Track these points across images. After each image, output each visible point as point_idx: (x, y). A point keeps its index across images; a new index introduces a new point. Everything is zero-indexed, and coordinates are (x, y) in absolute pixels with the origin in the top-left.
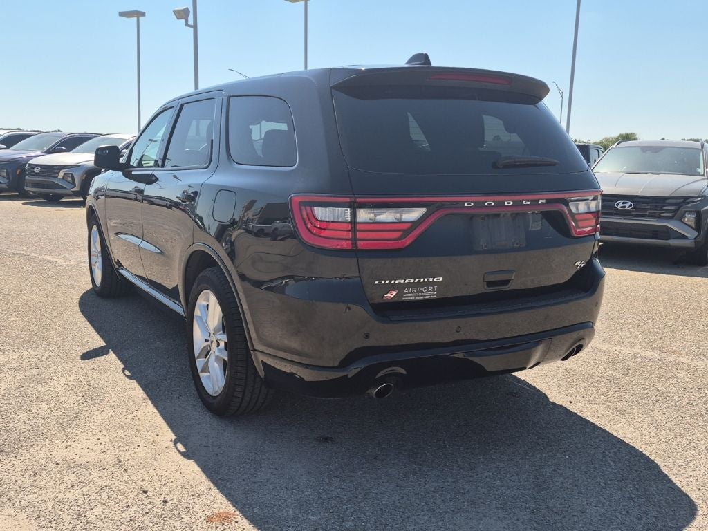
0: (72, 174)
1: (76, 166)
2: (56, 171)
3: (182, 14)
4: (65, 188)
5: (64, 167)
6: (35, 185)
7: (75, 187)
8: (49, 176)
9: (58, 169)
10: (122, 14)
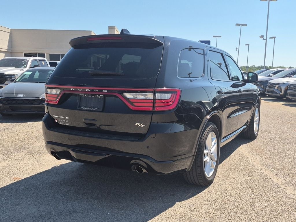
0: (281, 87)
1: (284, 83)
2: (274, 85)
3: (262, 37)
4: (277, 93)
5: (278, 84)
6: (269, 92)
7: (281, 92)
8: (272, 87)
9: (275, 85)
10: (245, 45)
